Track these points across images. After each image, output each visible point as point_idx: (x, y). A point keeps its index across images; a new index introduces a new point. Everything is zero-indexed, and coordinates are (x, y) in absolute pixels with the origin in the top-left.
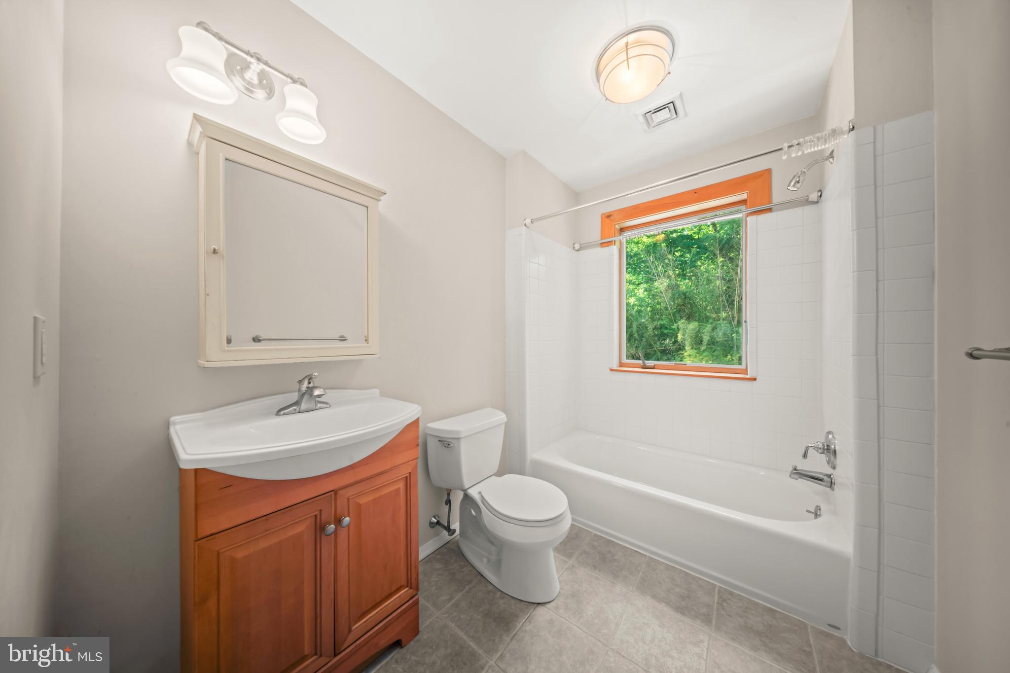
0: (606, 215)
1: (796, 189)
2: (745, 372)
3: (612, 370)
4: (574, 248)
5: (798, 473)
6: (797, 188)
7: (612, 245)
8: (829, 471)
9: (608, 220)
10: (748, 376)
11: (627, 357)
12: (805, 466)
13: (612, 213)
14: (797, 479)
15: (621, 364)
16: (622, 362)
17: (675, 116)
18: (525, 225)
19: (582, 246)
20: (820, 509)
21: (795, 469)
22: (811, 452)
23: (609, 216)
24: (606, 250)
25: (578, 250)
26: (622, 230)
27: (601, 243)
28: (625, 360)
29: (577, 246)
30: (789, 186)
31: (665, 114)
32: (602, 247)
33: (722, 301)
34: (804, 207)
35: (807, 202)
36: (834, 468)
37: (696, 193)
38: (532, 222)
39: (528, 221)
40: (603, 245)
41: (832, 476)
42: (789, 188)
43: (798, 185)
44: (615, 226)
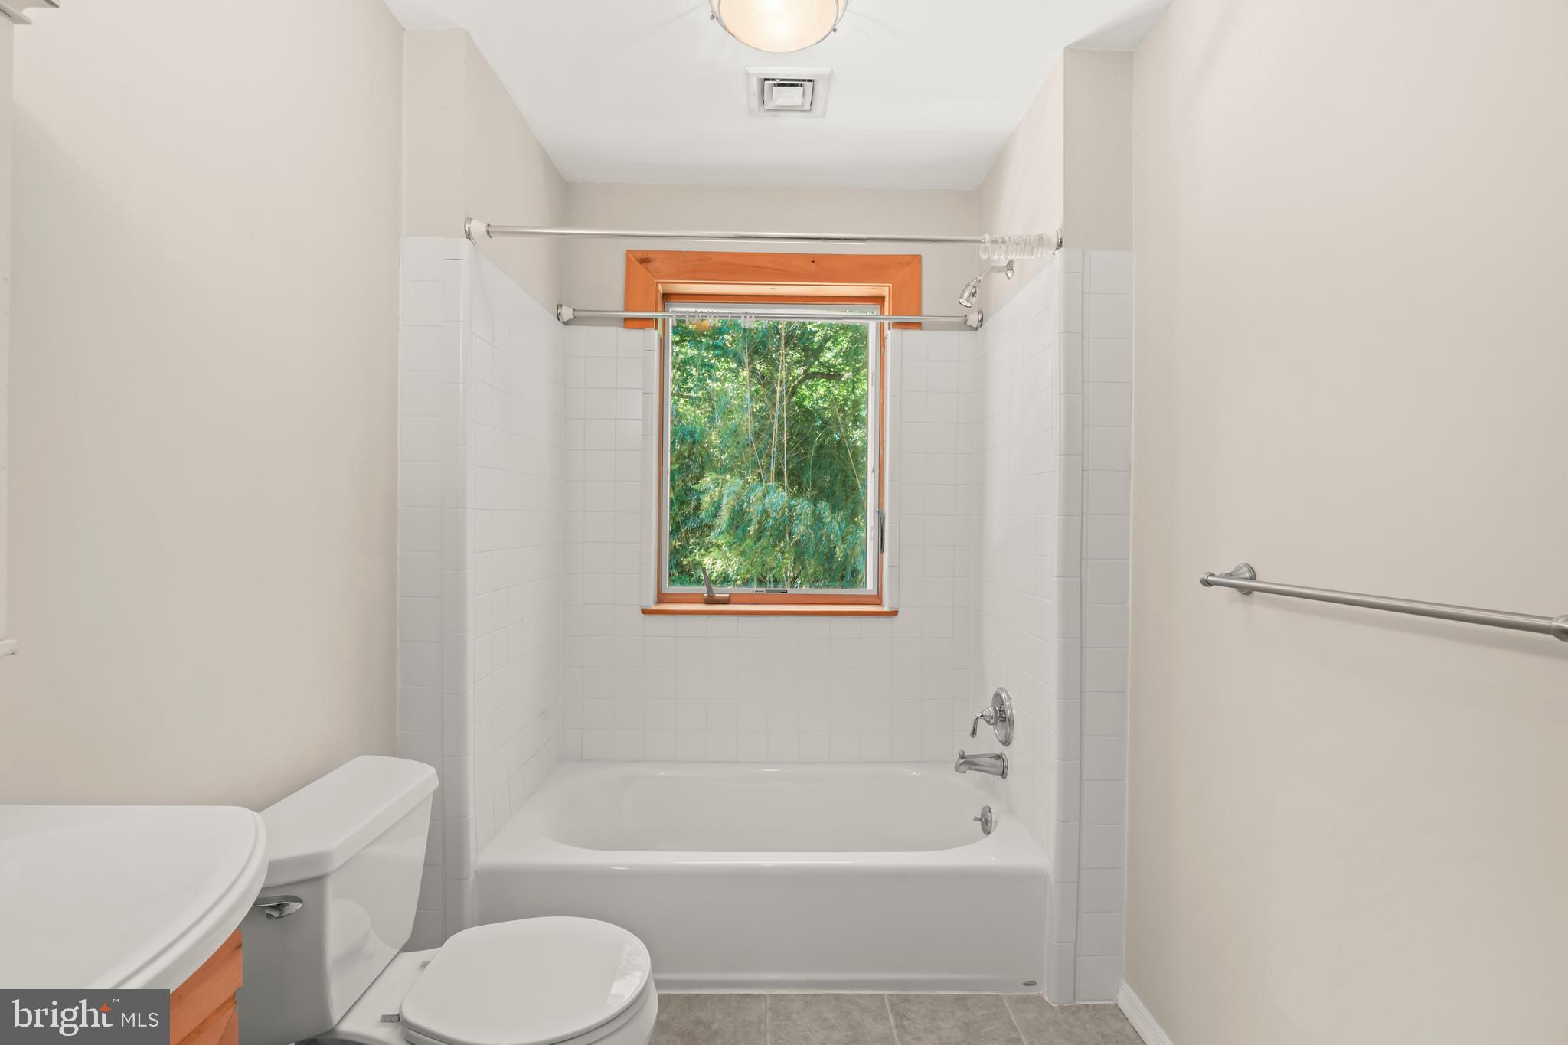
0: (639, 255)
1: (970, 305)
2: (878, 599)
3: (645, 612)
4: (559, 315)
5: (967, 762)
6: (971, 303)
7: (651, 327)
8: (999, 748)
9: (641, 268)
10: (886, 609)
11: (672, 581)
12: (972, 748)
13: (651, 256)
14: (965, 772)
15: (661, 598)
16: (663, 592)
17: (807, 107)
18: (468, 235)
19: (578, 314)
20: (990, 811)
21: (962, 757)
22: (982, 723)
23: (645, 260)
24: (636, 336)
25: (566, 323)
26: (667, 298)
27: (626, 319)
28: (668, 588)
29: (567, 313)
30: (961, 298)
31: (793, 96)
32: (626, 327)
33: (752, 455)
34: (960, 332)
35: (965, 326)
36: (1006, 742)
37: (813, 262)
38: (488, 232)
39: (478, 227)
40: (629, 323)
41: (1004, 757)
42: (961, 301)
43: (973, 300)
44: (657, 285)
